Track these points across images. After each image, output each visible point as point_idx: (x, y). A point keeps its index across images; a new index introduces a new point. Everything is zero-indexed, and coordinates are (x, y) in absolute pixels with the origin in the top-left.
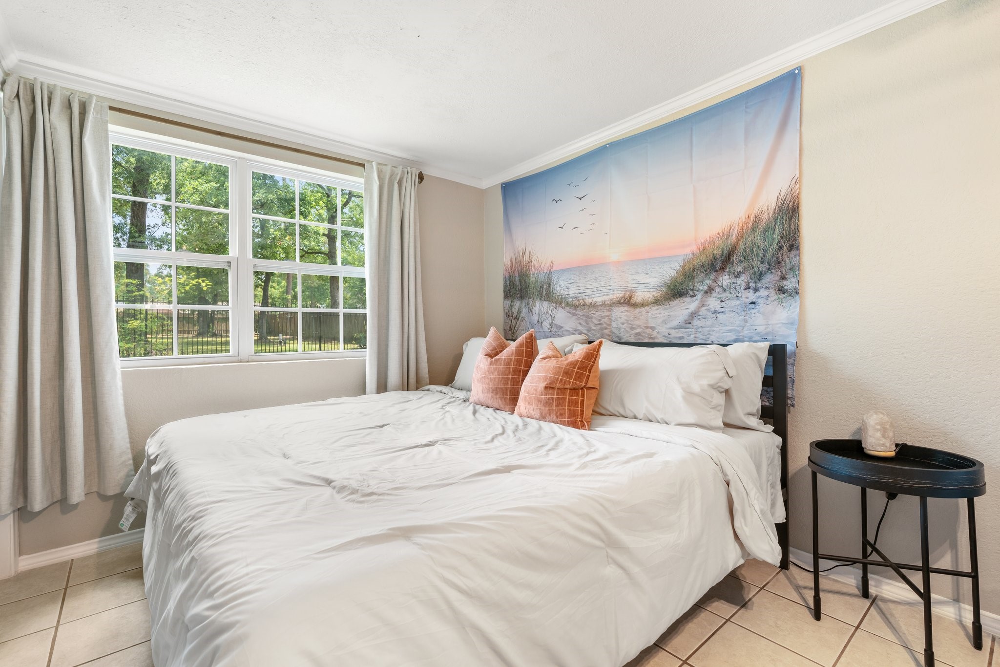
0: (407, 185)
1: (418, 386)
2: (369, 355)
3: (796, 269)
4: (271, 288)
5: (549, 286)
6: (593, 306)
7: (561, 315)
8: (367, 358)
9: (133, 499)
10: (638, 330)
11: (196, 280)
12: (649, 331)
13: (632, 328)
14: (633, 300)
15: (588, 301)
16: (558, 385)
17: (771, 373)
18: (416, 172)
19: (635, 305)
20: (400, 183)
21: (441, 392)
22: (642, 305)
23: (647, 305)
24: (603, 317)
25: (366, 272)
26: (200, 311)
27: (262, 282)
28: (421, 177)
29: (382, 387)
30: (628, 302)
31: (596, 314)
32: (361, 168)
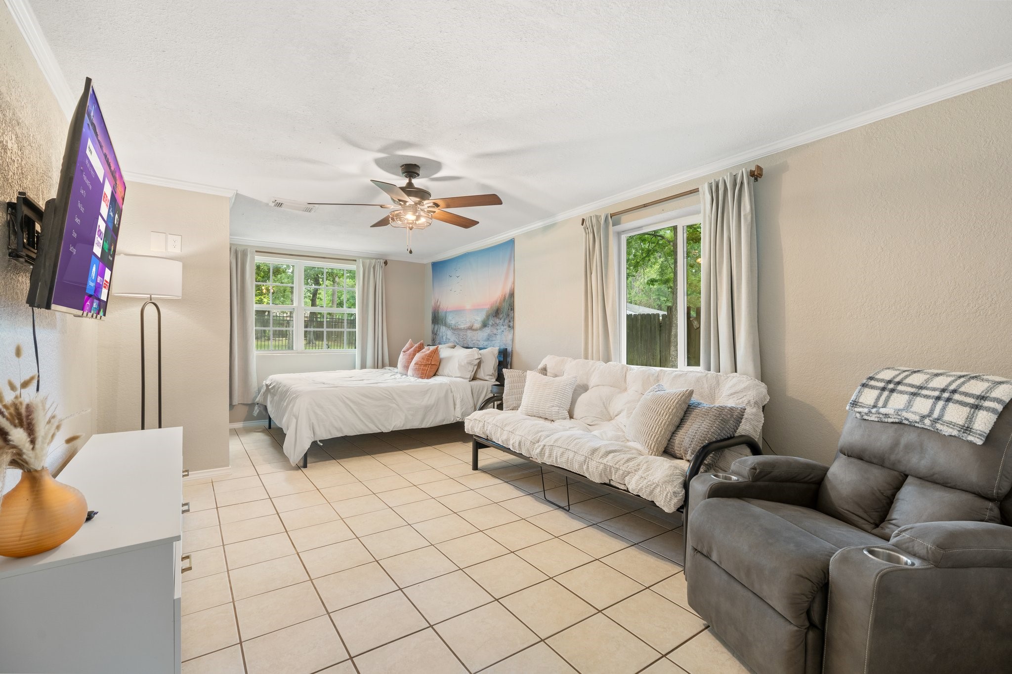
0: (378, 268)
1: (383, 366)
2: (357, 352)
3: (513, 318)
4: (318, 299)
5: (445, 319)
6: (461, 329)
7: (449, 333)
8: (356, 354)
9: (258, 404)
10: (474, 342)
11: (259, 297)
12: (477, 342)
13: (472, 341)
14: (474, 328)
15: (459, 327)
16: (420, 363)
17: (502, 359)
18: (382, 261)
19: (474, 330)
20: (374, 268)
21: (390, 369)
22: (476, 330)
23: (478, 330)
24: (464, 335)
25: (356, 311)
26: (279, 331)
27: (311, 294)
28: (386, 263)
29: (363, 366)
30: (471, 328)
31: (462, 333)
32: (355, 262)
